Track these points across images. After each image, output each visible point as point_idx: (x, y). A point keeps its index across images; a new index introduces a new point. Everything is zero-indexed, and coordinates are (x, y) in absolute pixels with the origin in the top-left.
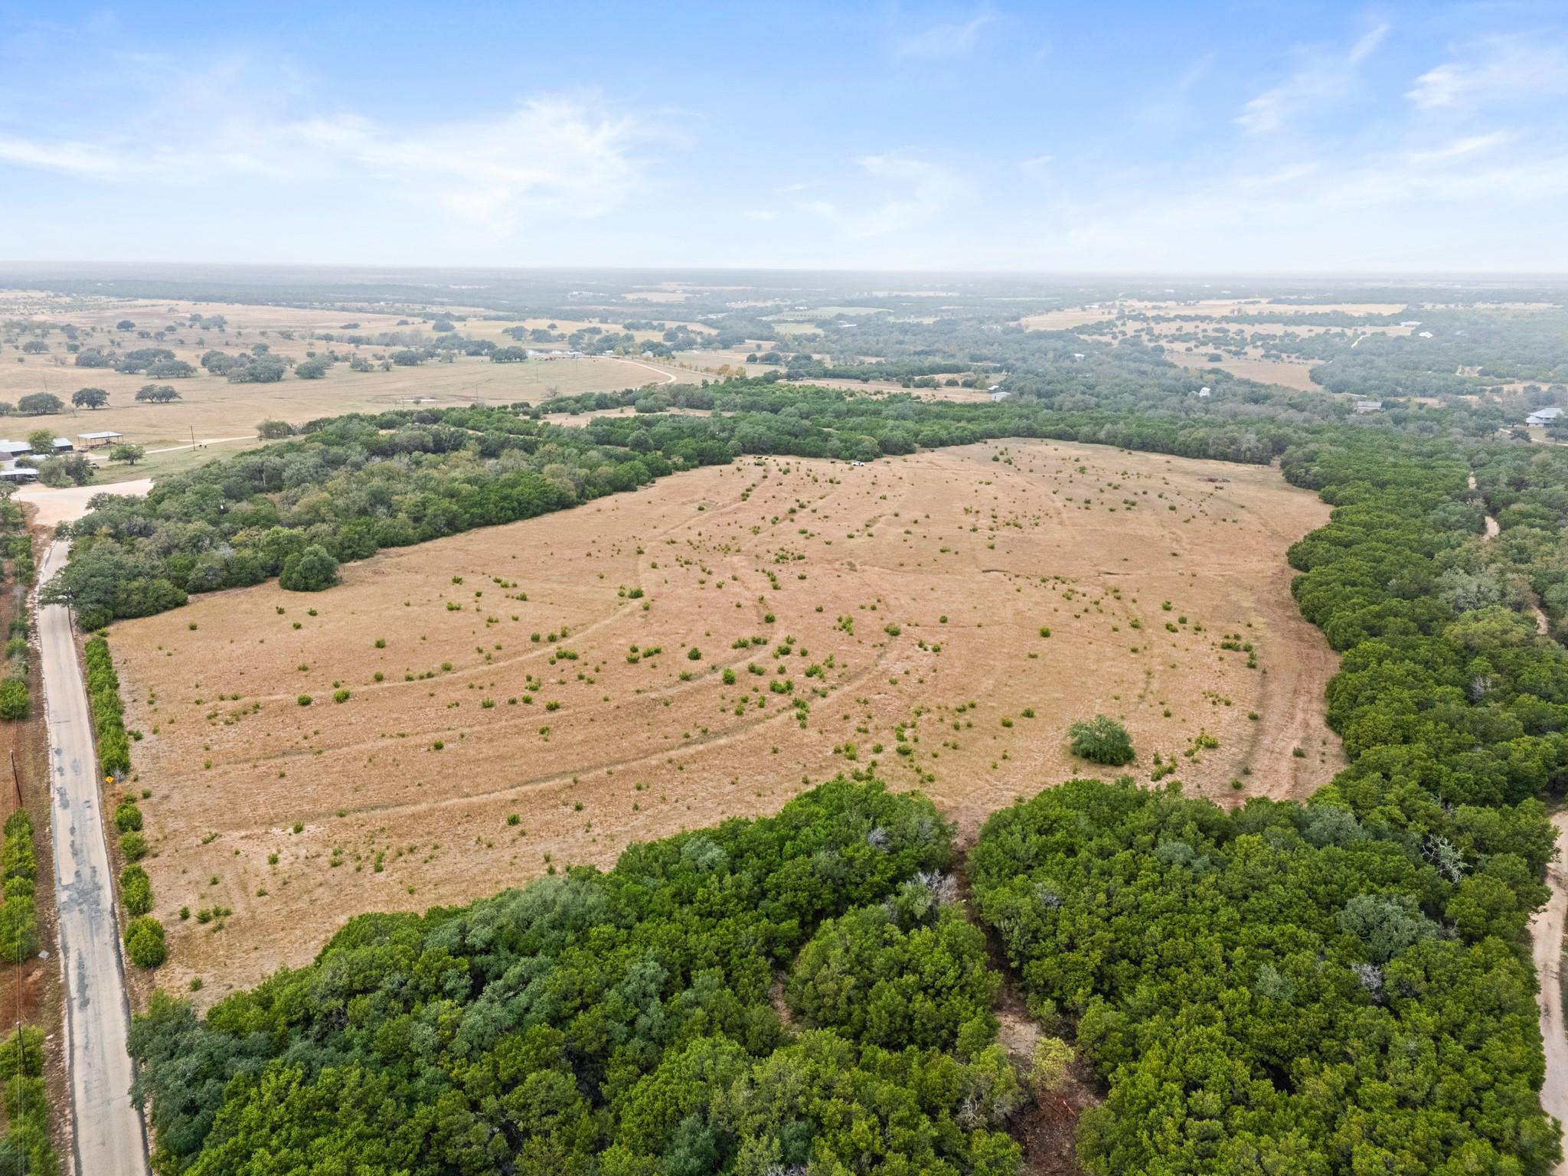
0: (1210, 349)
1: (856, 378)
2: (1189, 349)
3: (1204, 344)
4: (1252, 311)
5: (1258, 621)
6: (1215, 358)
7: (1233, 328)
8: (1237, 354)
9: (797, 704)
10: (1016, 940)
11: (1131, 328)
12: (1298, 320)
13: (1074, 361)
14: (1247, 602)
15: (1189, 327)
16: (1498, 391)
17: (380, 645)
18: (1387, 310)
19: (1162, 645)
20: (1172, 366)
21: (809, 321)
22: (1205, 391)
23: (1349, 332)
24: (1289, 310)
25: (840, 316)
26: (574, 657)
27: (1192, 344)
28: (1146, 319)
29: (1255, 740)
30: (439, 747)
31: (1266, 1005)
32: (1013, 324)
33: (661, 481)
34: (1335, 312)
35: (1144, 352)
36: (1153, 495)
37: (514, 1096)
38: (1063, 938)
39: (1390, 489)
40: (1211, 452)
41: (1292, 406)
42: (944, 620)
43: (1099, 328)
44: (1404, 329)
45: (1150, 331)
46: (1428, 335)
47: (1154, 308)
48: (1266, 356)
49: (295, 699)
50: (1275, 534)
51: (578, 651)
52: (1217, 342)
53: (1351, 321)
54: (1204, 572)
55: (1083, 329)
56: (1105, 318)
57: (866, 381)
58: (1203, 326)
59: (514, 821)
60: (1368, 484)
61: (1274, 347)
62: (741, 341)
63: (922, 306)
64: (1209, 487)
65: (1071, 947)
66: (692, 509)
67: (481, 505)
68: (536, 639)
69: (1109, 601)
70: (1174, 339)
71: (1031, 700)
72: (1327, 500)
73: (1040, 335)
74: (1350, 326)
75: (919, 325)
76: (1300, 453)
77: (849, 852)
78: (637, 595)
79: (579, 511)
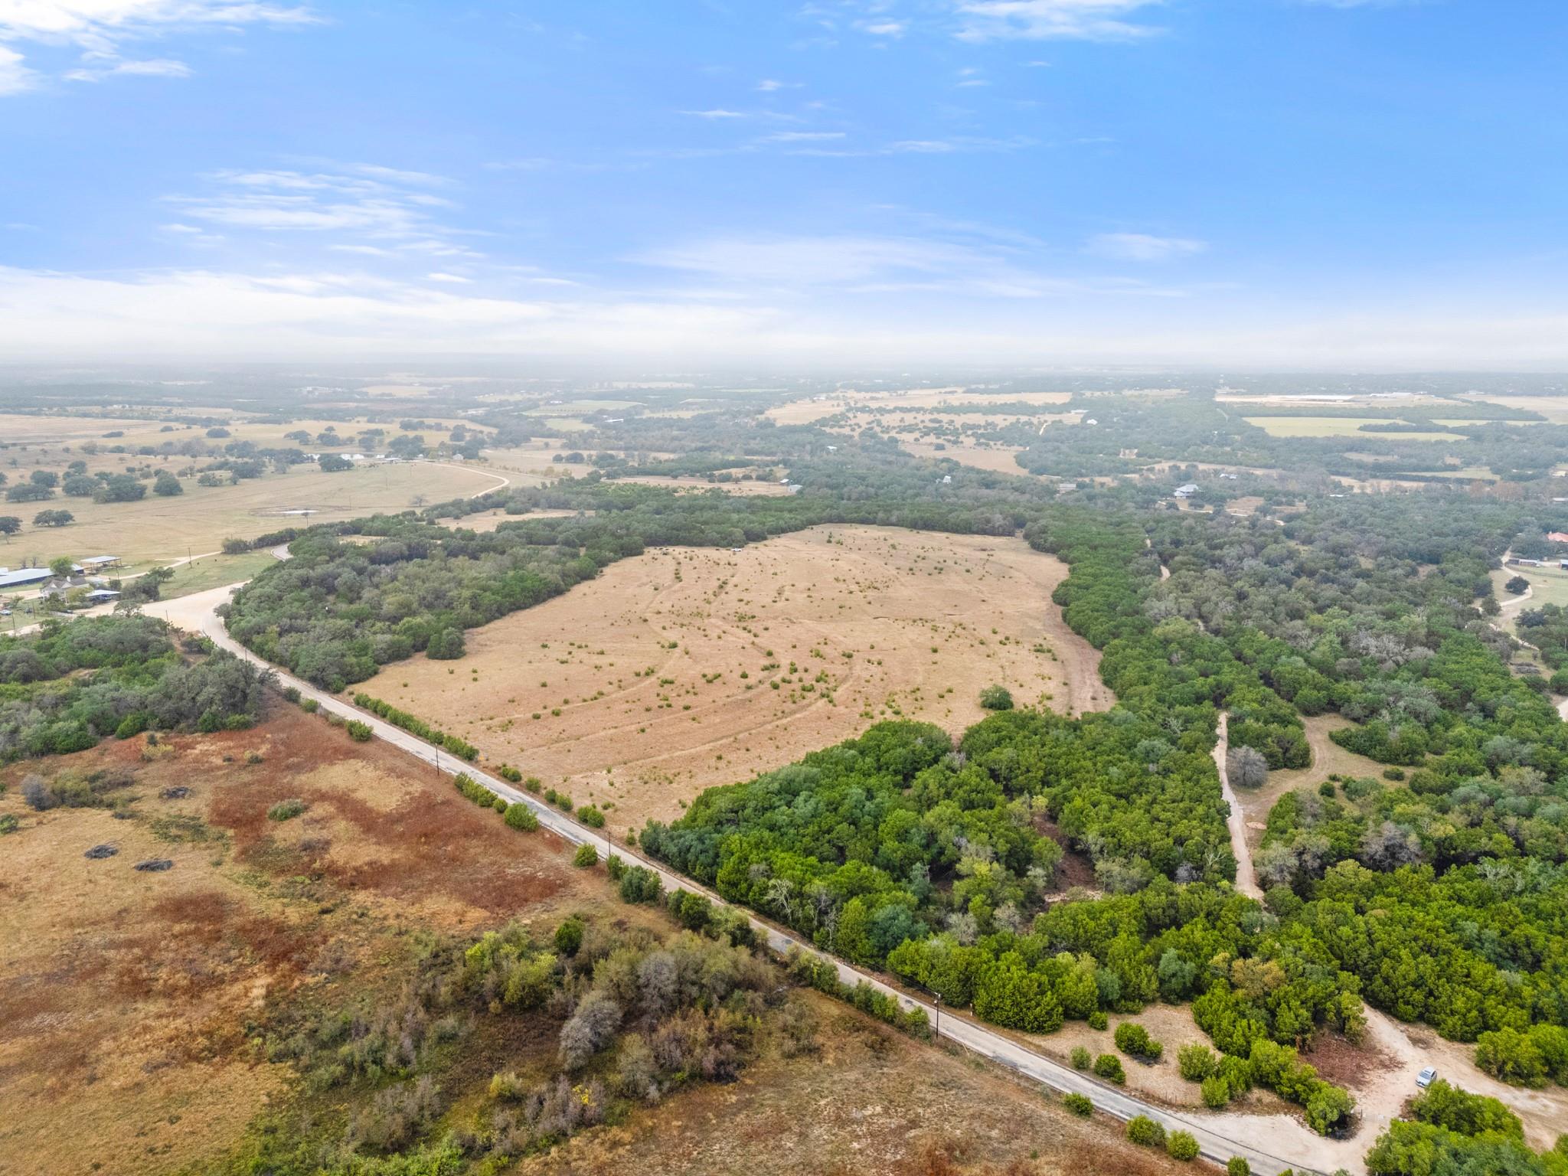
0: (932, 439)
1: (665, 475)
2: (916, 440)
3: (927, 434)
4: (955, 400)
5: (1049, 636)
6: (940, 447)
7: (945, 418)
8: (955, 442)
9: (823, 696)
10: (1004, 772)
11: (863, 419)
12: (993, 409)
13: (828, 453)
14: (1039, 626)
15: (909, 418)
16: (1151, 470)
17: (544, 685)
18: (1061, 398)
19: (1002, 651)
20: (910, 456)
21: (574, 416)
22: (947, 479)
23: (1035, 420)
24: (983, 400)
25: (602, 412)
26: (672, 682)
27: (917, 434)
28: (871, 411)
29: (1070, 694)
30: (643, 731)
31: (1115, 780)
32: (761, 417)
33: (607, 570)
34: (1020, 402)
35: (883, 443)
36: (950, 563)
37: (834, 835)
38: (1023, 769)
39: (1101, 550)
40: (974, 529)
41: (1016, 489)
42: (872, 647)
43: (836, 420)
44: (1074, 417)
45: (879, 424)
46: (1092, 422)
47: (872, 398)
48: (980, 444)
49: (530, 715)
50: (1038, 585)
51: (670, 677)
52: (939, 432)
53: (1033, 411)
54: (1006, 611)
55: (823, 422)
56: (837, 410)
57: (675, 477)
58: (920, 417)
59: (720, 758)
60: (1086, 548)
61: (982, 435)
62: (528, 440)
63: (670, 399)
64: (984, 555)
65: (1028, 771)
66: (649, 589)
67: (511, 596)
68: (638, 675)
69: (959, 630)
70: (903, 430)
71: (948, 685)
72: (1063, 560)
73: (792, 430)
74: (1034, 414)
75: (680, 420)
76: (1036, 528)
77: (911, 747)
78: (674, 646)
79: (568, 595)
